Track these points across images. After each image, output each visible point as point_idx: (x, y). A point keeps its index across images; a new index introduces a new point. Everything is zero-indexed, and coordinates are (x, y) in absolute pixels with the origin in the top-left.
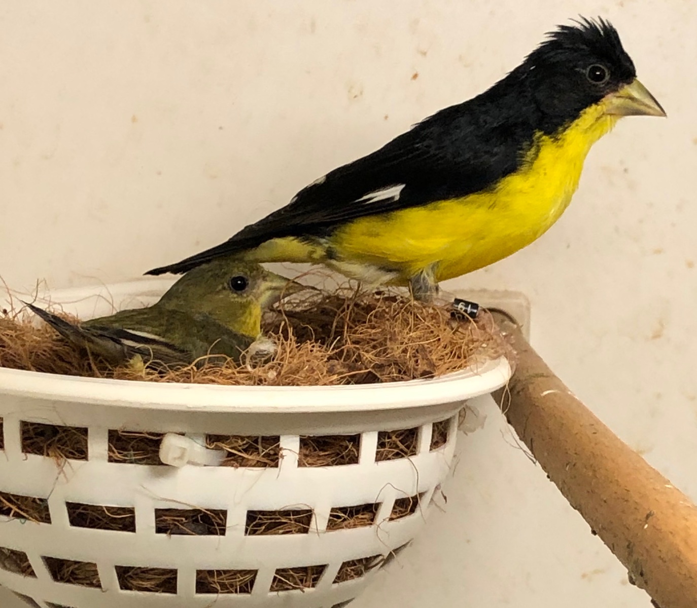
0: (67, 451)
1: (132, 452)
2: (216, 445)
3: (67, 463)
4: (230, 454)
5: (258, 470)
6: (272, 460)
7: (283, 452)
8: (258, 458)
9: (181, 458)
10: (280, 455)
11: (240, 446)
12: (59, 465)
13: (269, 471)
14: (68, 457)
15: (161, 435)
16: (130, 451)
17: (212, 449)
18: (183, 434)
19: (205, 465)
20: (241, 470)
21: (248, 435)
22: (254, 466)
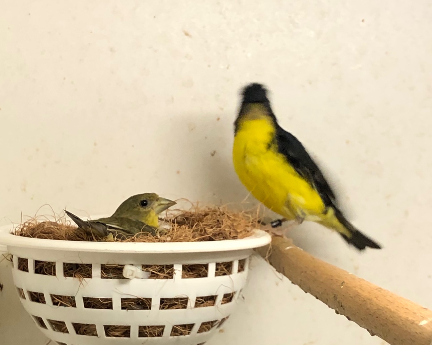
0: (83, 275)
1: (111, 274)
2: (147, 270)
3: (83, 280)
4: (152, 273)
5: (165, 280)
6: (170, 275)
7: (175, 271)
8: (165, 275)
9: (132, 275)
10: (174, 273)
11: (157, 270)
12: (80, 281)
13: (169, 280)
14: (83, 277)
15: (123, 266)
16: (110, 273)
17: (145, 271)
18: (132, 265)
19: (142, 278)
20: (157, 280)
21: (160, 264)
22: (163, 278)
